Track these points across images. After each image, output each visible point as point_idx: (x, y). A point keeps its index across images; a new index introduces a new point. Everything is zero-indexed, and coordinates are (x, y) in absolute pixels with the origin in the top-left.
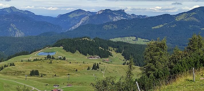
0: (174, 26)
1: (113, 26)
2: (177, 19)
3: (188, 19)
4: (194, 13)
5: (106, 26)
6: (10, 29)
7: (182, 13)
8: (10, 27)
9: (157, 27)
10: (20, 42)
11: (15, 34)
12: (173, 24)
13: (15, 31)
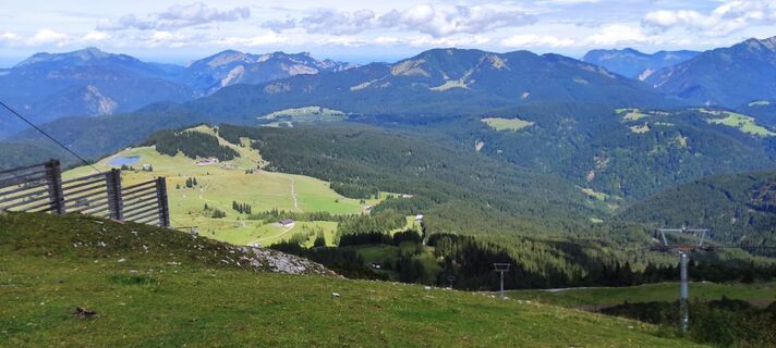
0: (385, 85)
1: (282, 87)
2: (393, 73)
3: (411, 71)
4: (422, 61)
5: (271, 87)
6: (88, 97)
7: (403, 61)
8: (87, 91)
9: (360, 87)
10: (103, 127)
11: (98, 105)
12: (384, 82)
13: (97, 98)
